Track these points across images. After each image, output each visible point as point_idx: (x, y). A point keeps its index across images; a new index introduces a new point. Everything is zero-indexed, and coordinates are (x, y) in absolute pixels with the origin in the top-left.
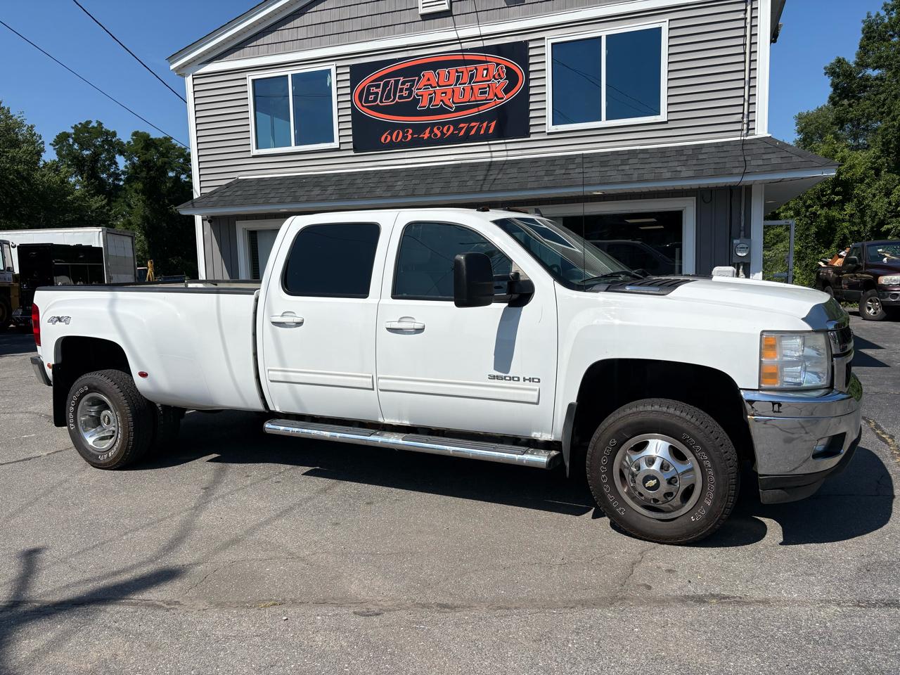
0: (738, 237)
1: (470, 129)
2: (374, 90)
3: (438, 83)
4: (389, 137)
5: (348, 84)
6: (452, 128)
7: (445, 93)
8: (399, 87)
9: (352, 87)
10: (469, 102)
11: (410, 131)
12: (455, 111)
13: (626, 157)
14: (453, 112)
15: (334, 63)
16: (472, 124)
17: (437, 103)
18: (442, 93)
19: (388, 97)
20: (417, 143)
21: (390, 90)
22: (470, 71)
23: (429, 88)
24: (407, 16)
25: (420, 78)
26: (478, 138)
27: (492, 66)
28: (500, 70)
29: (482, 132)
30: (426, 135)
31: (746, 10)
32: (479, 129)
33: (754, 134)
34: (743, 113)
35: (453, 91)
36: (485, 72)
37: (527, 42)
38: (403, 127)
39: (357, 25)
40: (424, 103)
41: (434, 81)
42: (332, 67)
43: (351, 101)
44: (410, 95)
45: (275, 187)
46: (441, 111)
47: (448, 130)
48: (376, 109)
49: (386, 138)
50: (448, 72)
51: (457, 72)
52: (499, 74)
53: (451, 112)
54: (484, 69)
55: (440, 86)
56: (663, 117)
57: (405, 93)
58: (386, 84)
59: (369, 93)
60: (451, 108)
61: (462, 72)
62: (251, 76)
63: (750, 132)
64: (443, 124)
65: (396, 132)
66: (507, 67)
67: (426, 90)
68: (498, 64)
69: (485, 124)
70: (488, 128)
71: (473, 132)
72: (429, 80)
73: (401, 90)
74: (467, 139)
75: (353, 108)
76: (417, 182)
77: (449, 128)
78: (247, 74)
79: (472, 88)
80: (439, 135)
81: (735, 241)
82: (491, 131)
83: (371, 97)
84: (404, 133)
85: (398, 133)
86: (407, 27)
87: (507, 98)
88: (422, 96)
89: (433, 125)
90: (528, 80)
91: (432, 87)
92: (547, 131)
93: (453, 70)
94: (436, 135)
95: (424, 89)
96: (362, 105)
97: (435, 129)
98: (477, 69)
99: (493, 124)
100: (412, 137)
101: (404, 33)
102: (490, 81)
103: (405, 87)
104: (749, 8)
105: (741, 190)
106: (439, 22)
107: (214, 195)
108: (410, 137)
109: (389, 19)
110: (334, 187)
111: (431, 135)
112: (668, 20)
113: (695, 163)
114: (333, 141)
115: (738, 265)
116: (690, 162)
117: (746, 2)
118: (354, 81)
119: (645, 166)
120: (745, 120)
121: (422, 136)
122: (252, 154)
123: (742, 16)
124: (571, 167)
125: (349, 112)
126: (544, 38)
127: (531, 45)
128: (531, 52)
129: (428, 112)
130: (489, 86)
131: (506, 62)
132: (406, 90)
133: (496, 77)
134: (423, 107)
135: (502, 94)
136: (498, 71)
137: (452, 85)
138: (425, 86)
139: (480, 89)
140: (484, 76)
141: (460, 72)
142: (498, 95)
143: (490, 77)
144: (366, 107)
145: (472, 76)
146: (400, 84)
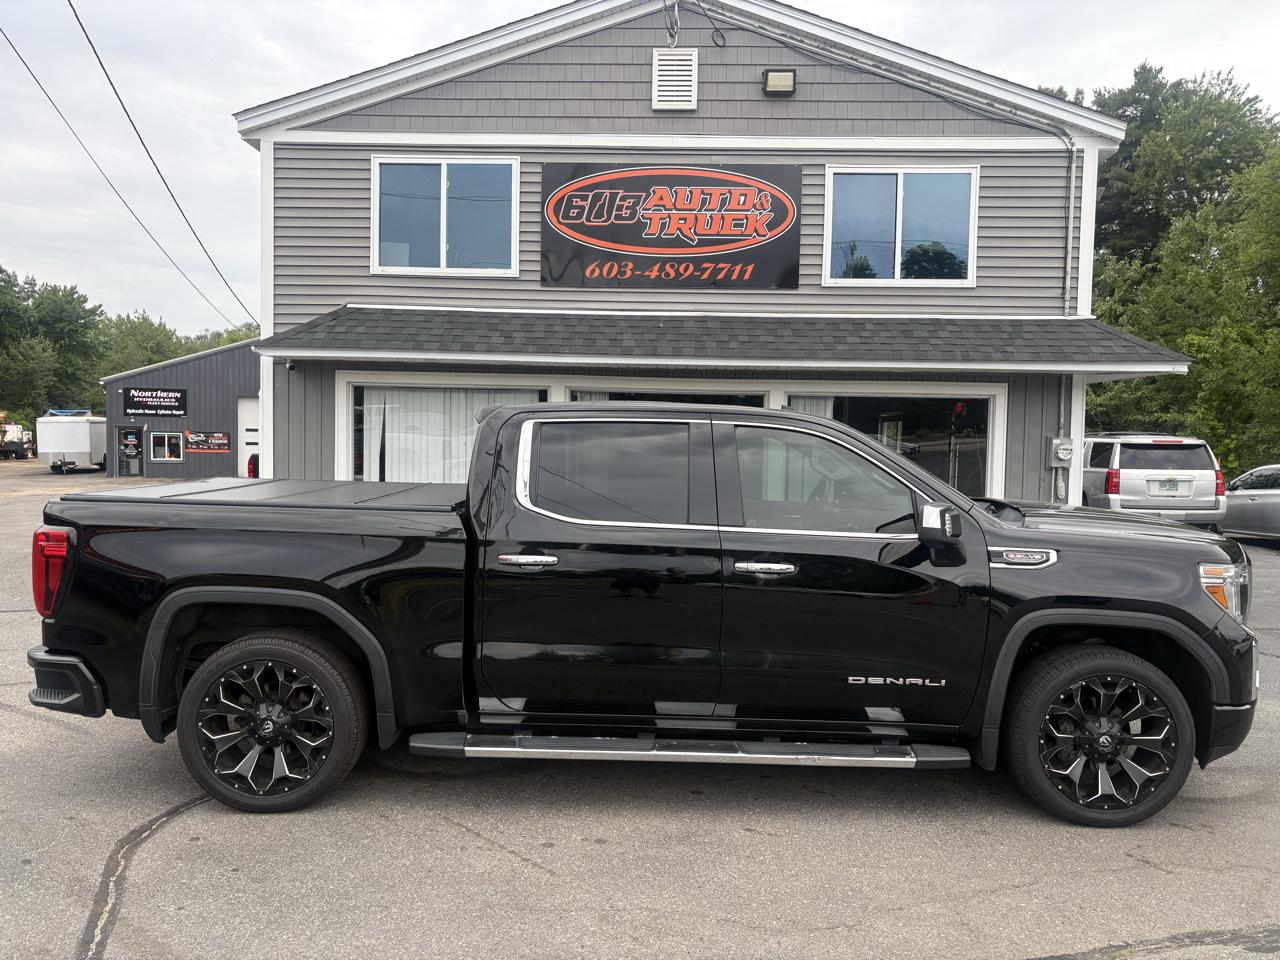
0: (1058, 436)
1: (717, 271)
2: (577, 202)
3: (674, 205)
4: (597, 271)
5: (538, 189)
6: (691, 267)
7: (685, 219)
8: (617, 202)
9: (545, 194)
10: (718, 235)
11: (631, 265)
12: (696, 246)
13: (930, 328)
14: (693, 246)
15: (518, 157)
16: (721, 266)
17: (672, 231)
18: (680, 219)
19: (599, 215)
20: (638, 283)
21: (602, 206)
22: (721, 194)
23: (661, 210)
24: (634, 109)
25: (648, 195)
26: (726, 284)
27: (752, 192)
28: (763, 198)
29: (734, 277)
30: (654, 274)
31: (1070, 167)
32: (730, 272)
33: (1076, 314)
34: (1064, 288)
35: (696, 218)
36: (742, 198)
37: (800, 167)
38: (619, 258)
39: (557, 109)
40: (652, 231)
41: (669, 201)
42: (515, 162)
43: (542, 213)
44: (632, 216)
46: (677, 243)
47: (686, 270)
48: (580, 229)
49: (593, 271)
50: (691, 192)
52: (762, 204)
53: (691, 246)
54: (741, 195)
55: (677, 209)
56: (971, 281)
57: (625, 213)
58: (597, 197)
59: (570, 206)
60: (693, 241)
61: (711, 195)
62: (377, 159)
63: (1073, 311)
64: (680, 261)
65: (609, 263)
66: (772, 196)
67: (657, 213)
68: (760, 191)
69: (738, 268)
70: (742, 272)
71: (721, 276)
72: (661, 198)
73: (620, 208)
74: (714, 283)
75: (544, 223)
77: (688, 266)
79: (723, 218)
80: (673, 274)
81: (1055, 440)
82: (747, 277)
83: (574, 212)
84: (620, 267)
85: (612, 266)
86: (632, 125)
87: (770, 236)
88: (651, 219)
89: (665, 261)
90: (799, 215)
91: (666, 210)
92: (823, 285)
93: (697, 190)
94: (668, 275)
95: (654, 210)
96: (558, 220)
97: (668, 267)
98: (730, 192)
99: (750, 268)
100: (633, 274)
101: (629, 130)
102: (748, 211)
103: (626, 204)
104: (1074, 166)
105: (1060, 379)
106: (680, 123)
107: (316, 330)
108: (629, 273)
109: (606, 109)
110: (522, 334)
111: (660, 275)
112: (979, 166)
113: (1023, 343)
114: (508, 266)
115: (1056, 469)
116: (1017, 342)
117: (1070, 158)
118: (548, 186)
119: (963, 342)
120: (1067, 297)
121: (647, 273)
122: (372, 272)
123: (1065, 174)
124: (863, 334)
125: (538, 228)
126: (824, 165)
127: (805, 171)
128: (806, 180)
129: (658, 243)
130: (747, 218)
131: (771, 189)
132: (627, 208)
133: (758, 206)
134: (650, 234)
135: (764, 230)
136: (760, 199)
137: (694, 210)
138: (655, 206)
139: (734, 220)
140: (741, 203)
141: (707, 194)
142: (759, 231)
143: (749, 206)
144: (565, 224)
145: (724, 201)
146: (618, 199)
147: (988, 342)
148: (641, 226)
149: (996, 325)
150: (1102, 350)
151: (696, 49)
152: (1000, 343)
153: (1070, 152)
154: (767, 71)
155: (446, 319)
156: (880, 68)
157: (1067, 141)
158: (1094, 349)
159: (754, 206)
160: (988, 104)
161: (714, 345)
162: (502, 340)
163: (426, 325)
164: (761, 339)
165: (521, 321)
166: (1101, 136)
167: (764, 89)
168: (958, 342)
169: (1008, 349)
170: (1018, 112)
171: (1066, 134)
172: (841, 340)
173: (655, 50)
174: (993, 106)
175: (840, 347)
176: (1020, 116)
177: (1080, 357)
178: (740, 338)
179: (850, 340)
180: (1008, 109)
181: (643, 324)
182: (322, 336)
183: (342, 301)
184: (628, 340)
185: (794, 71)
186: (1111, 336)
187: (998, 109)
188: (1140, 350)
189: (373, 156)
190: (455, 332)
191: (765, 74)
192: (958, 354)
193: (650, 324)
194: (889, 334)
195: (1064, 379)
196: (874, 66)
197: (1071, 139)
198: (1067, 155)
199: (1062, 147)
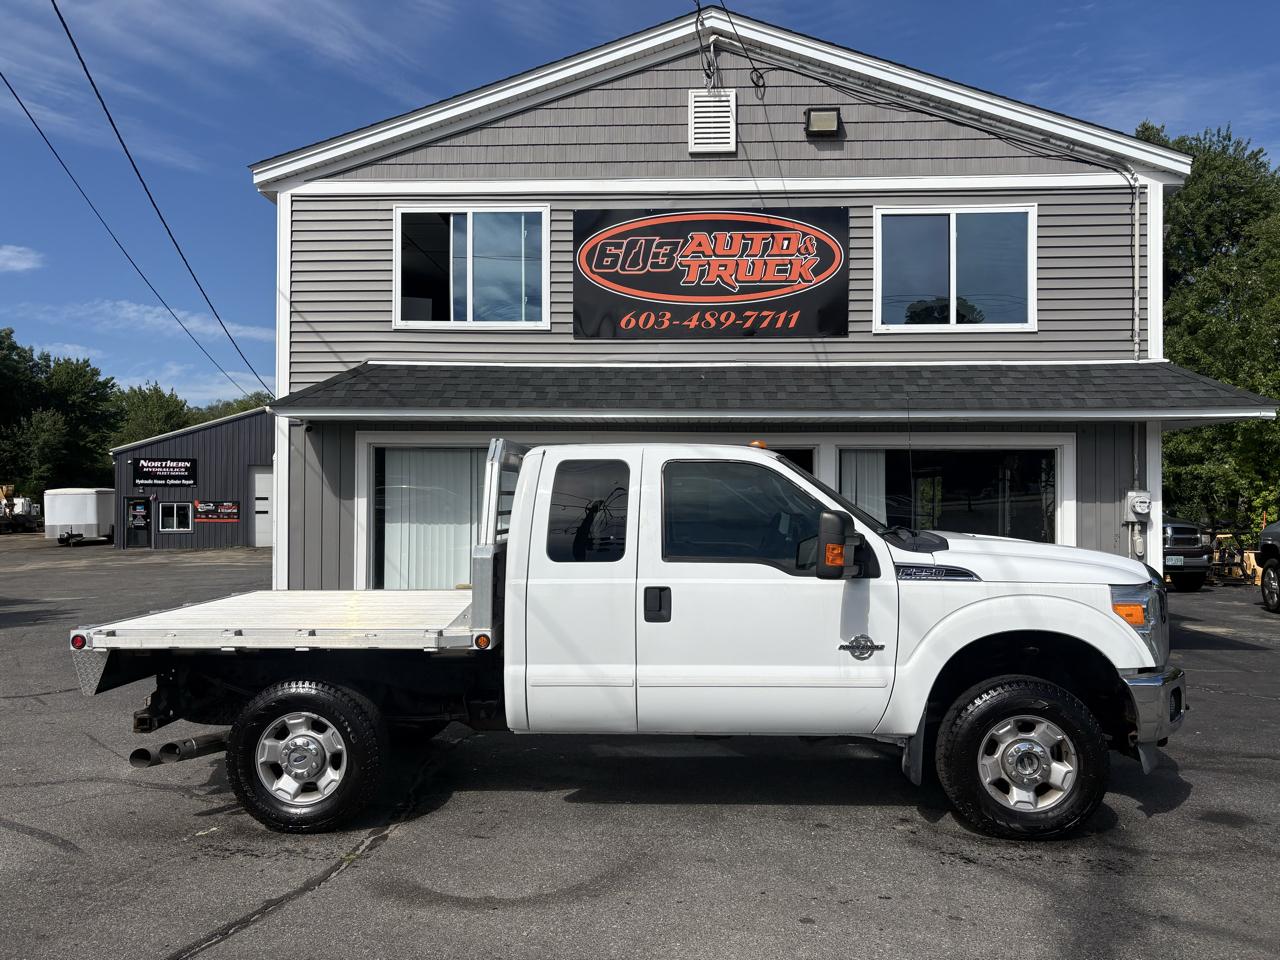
0: (1132, 489)
1: (762, 319)
2: (611, 250)
3: (714, 251)
4: (633, 322)
5: (570, 237)
6: (733, 315)
7: (725, 266)
8: (653, 250)
9: (577, 241)
10: (760, 281)
11: (668, 315)
13: (991, 375)
14: (736, 294)
15: (548, 204)
16: (765, 313)
17: (712, 278)
18: (720, 266)
19: (634, 263)
20: (677, 333)
21: (638, 254)
22: (763, 239)
23: (700, 257)
24: (667, 153)
25: (686, 241)
26: (772, 332)
27: (796, 236)
28: (808, 242)
29: (779, 325)
30: (693, 324)
31: (1133, 204)
32: (775, 320)
33: (1147, 358)
34: (1133, 330)
35: (737, 264)
36: (786, 243)
37: (846, 209)
38: (656, 308)
39: (589, 154)
40: (692, 277)
41: (708, 247)
42: (544, 209)
43: (574, 262)
44: (669, 263)
46: (718, 290)
47: (727, 318)
48: (613, 278)
49: (629, 321)
50: (731, 237)
52: (806, 248)
53: (731, 293)
54: (785, 239)
55: (716, 256)
56: (1032, 324)
57: (662, 260)
58: (632, 245)
59: (603, 254)
60: (734, 288)
61: (752, 239)
62: (398, 209)
63: (1142, 354)
64: (721, 309)
65: (646, 314)
66: (817, 239)
69: (783, 315)
70: (787, 320)
71: (765, 324)
72: (700, 245)
73: (656, 255)
74: (758, 332)
75: (576, 272)
77: (729, 315)
78: (394, 205)
79: (765, 263)
80: (713, 324)
81: (1130, 494)
82: (792, 325)
83: (607, 261)
84: (657, 317)
85: (648, 317)
86: (667, 167)
87: (816, 282)
88: (689, 266)
89: (705, 309)
90: (847, 259)
91: (705, 256)
92: (874, 332)
93: (737, 235)
94: (708, 324)
95: (693, 257)
96: (591, 270)
97: (708, 316)
98: (773, 236)
99: (796, 315)
100: (671, 324)
101: (664, 175)
102: (792, 255)
103: (662, 251)
104: (1137, 202)
105: (1133, 426)
106: (714, 165)
107: (335, 387)
108: (667, 324)
109: (641, 153)
110: (555, 389)
111: (700, 325)
112: (1036, 204)
113: (1093, 388)
114: (539, 318)
115: (1133, 524)
116: (1087, 388)
117: (1133, 194)
118: (580, 235)
119: (1030, 389)
120: (1137, 339)
121: (685, 323)
122: (394, 327)
123: (1128, 211)
124: (921, 382)
125: (570, 278)
126: (872, 207)
127: (852, 213)
128: (853, 223)
129: (698, 290)
130: (791, 262)
131: (817, 232)
132: (664, 255)
133: (802, 251)
134: (689, 282)
135: (809, 275)
136: (805, 243)
137: (735, 256)
138: (693, 252)
139: (777, 265)
140: (785, 247)
141: (748, 239)
142: (804, 276)
143: (792, 250)
144: (598, 274)
145: (766, 246)
146: (654, 246)
147: (1056, 389)
148: (679, 274)
149: (1062, 371)
150: (1181, 395)
151: (734, 90)
152: (1068, 389)
153: (1131, 187)
154: (810, 110)
155: (473, 375)
156: (928, 105)
157: (1129, 176)
158: (1173, 394)
159: (799, 250)
160: (1043, 140)
161: (761, 396)
162: (534, 395)
163: (453, 381)
164: (811, 389)
165: (553, 376)
166: (1165, 171)
167: (806, 129)
168: (1024, 389)
169: (1079, 396)
170: (1076, 148)
171: (1127, 170)
172: (897, 389)
173: (690, 91)
174: (1048, 142)
175: (898, 397)
176: (1077, 151)
177: (1159, 402)
178: (789, 389)
179: (907, 388)
180: (1065, 145)
181: (682, 376)
182: (342, 394)
183: (362, 358)
184: (668, 392)
185: (838, 110)
186: (1188, 380)
187: (1055, 144)
188: (1222, 393)
190: (483, 388)
191: (808, 114)
192: (1025, 402)
193: (691, 375)
194: (948, 382)
195: (1138, 427)
196: (921, 103)
197: (1133, 175)
198: (1130, 191)
199: (1125, 183)
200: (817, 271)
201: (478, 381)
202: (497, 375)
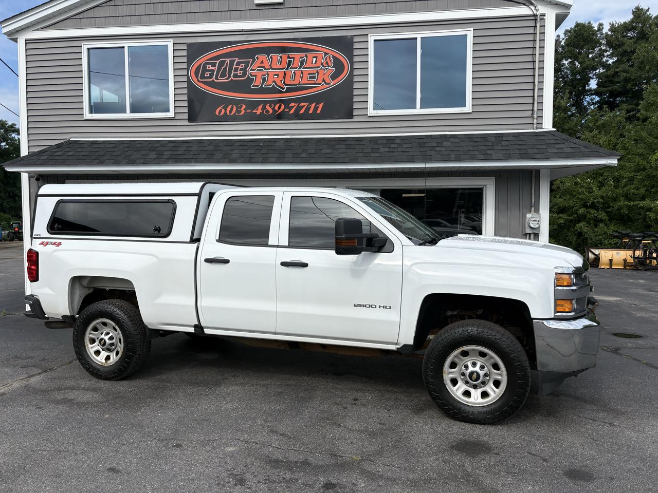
0: (530, 212)
1: (300, 108)
2: (210, 67)
3: (270, 66)
4: (223, 110)
5: (185, 60)
6: (283, 106)
7: (278, 75)
8: (235, 66)
9: (189, 63)
10: (299, 84)
11: (244, 106)
12: (286, 92)
13: (439, 140)
14: (284, 92)
15: (171, 40)
16: (302, 104)
17: (270, 83)
18: (275, 75)
19: (223, 75)
20: (251, 117)
21: (225, 69)
22: (301, 58)
23: (262, 70)
24: (243, 5)
25: (254, 60)
26: (306, 116)
27: (321, 55)
28: (328, 58)
29: (311, 112)
30: (259, 111)
31: (535, 27)
32: (308, 109)
33: (541, 128)
34: (533, 110)
35: (285, 74)
36: (314, 59)
37: (352, 37)
38: (237, 103)
39: (195, 7)
40: (257, 83)
41: (267, 64)
42: (169, 43)
43: (188, 75)
44: (244, 74)
45: (109, 149)
46: (273, 90)
47: (279, 108)
48: (212, 84)
49: (220, 111)
50: (281, 57)
51: (289, 57)
52: (327, 63)
53: (282, 92)
54: (314, 57)
55: (272, 69)
56: (468, 108)
57: (239, 73)
58: (221, 64)
59: (205, 70)
60: (283, 89)
61: (294, 58)
62: (85, 46)
63: (539, 126)
64: (275, 102)
65: (231, 106)
66: (334, 57)
68: (326, 54)
69: (313, 105)
70: (316, 108)
71: (302, 111)
72: (262, 62)
73: (236, 70)
74: (298, 116)
75: (189, 82)
76: (253, 151)
77: (280, 106)
79: (302, 73)
80: (271, 111)
81: (528, 216)
82: (319, 111)
83: (207, 74)
84: (237, 108)
85: (232, 107)
86: (243, 14)
87: (333, 84)
88: (256, 76)
89: (265, 103)
90: (352, 69)
91: (265, 69)
92: (369, 115)
93: (285, 55)
94: (268, 111)
95: (258, 70)
96: (198, 81)
97: (267, 107)
98: (306, 56)
99: (321, 105)
100: (245, 112)
101: (240, 19)
102: (318, 67)
103: (240, 67)
104: (538, 25)
105: (532, 172)
106: (272, 12)
108: (243, 112)
111: (263, 112)
112: (472, 29)
113: (500, 147)
114: (168, 111)
115: (530, 234)
116: (496, 147)
117: (536, 20)
118: (191, 58)
119: (459, 148)
120: (535, 116)
121: (254, 111)
122: (85, 118)
123: (533, 32)
124: (393, 146)
125: (185, 85)
126: (368, 35)
127: (356, 40)
128: (356, 46)
129: (261, 91)
130: (318, 72)
131: (333, 52)
132: (241, 69)
133: (325, 64)
134: (256, 86)
135: (328, 80)
136: (326, 59)
137: (283, 69)
138: (258, 67)
139: (309, 74)
140: (314, 63)
141: (292, 58)
142: (326, 81)
143: (319, 64)
144: (202, 82)
145: (302, 62)
146: (235, 64)
147: (476, 148)
148: (250, 81)
149: (485, 137)
150: (555, 151)
152: (485, 148)
153: (535, 16)
157: (533, 8)
158: (551, 150)
159: (322, 64)
161: (291, 155)
162: (155, 157)
163: (113, 150)
164: (323, 151)
165: (172, 145)
166: (557, 4)
168: (456, 148)
169: (489, 152)
171: (532, 4)
172: (374, 150)
175: (373, 155)
177: (539, 156)
178: (310, 151)
179: (382, 150)
181: (249, 144)
183: (67, 137)
184: (236, 154)
186: (564, 141)
188: (583, 149)
189: (83, 44)
192: (453, 156)
193: (255, 144)
194: (409, 145)
195: (534, 172)
197: (535, 7)
198: (533, 18)
199: (530, 13)
200: (334, 77)
201: (127, 149)
202: (139, 145)
